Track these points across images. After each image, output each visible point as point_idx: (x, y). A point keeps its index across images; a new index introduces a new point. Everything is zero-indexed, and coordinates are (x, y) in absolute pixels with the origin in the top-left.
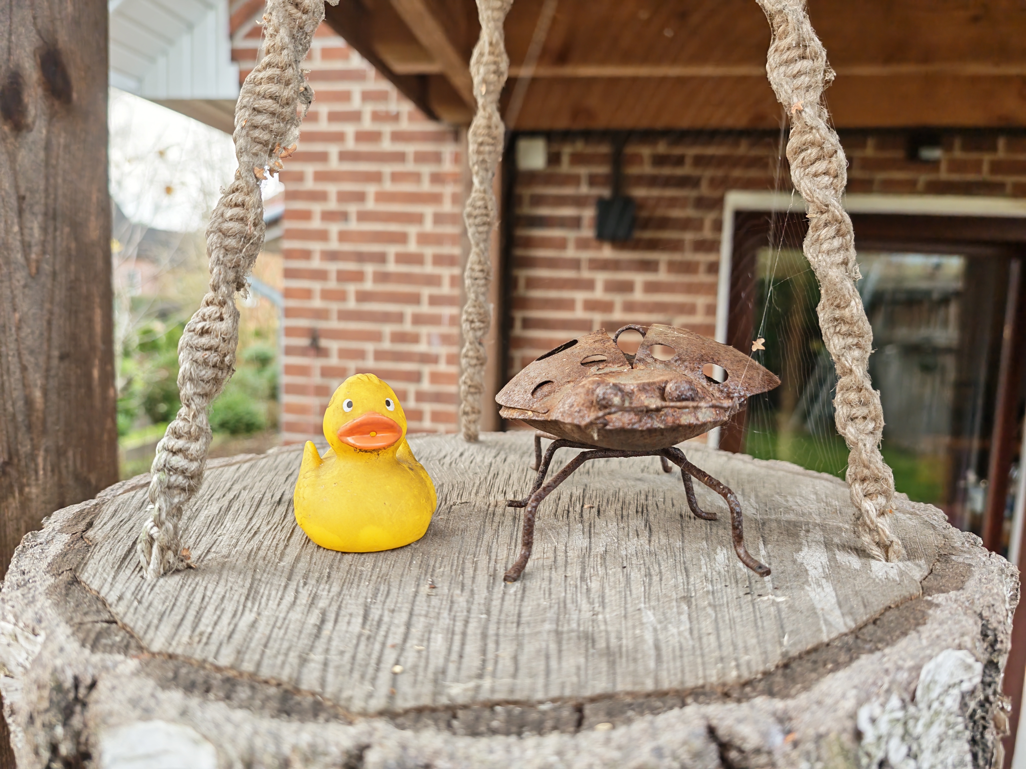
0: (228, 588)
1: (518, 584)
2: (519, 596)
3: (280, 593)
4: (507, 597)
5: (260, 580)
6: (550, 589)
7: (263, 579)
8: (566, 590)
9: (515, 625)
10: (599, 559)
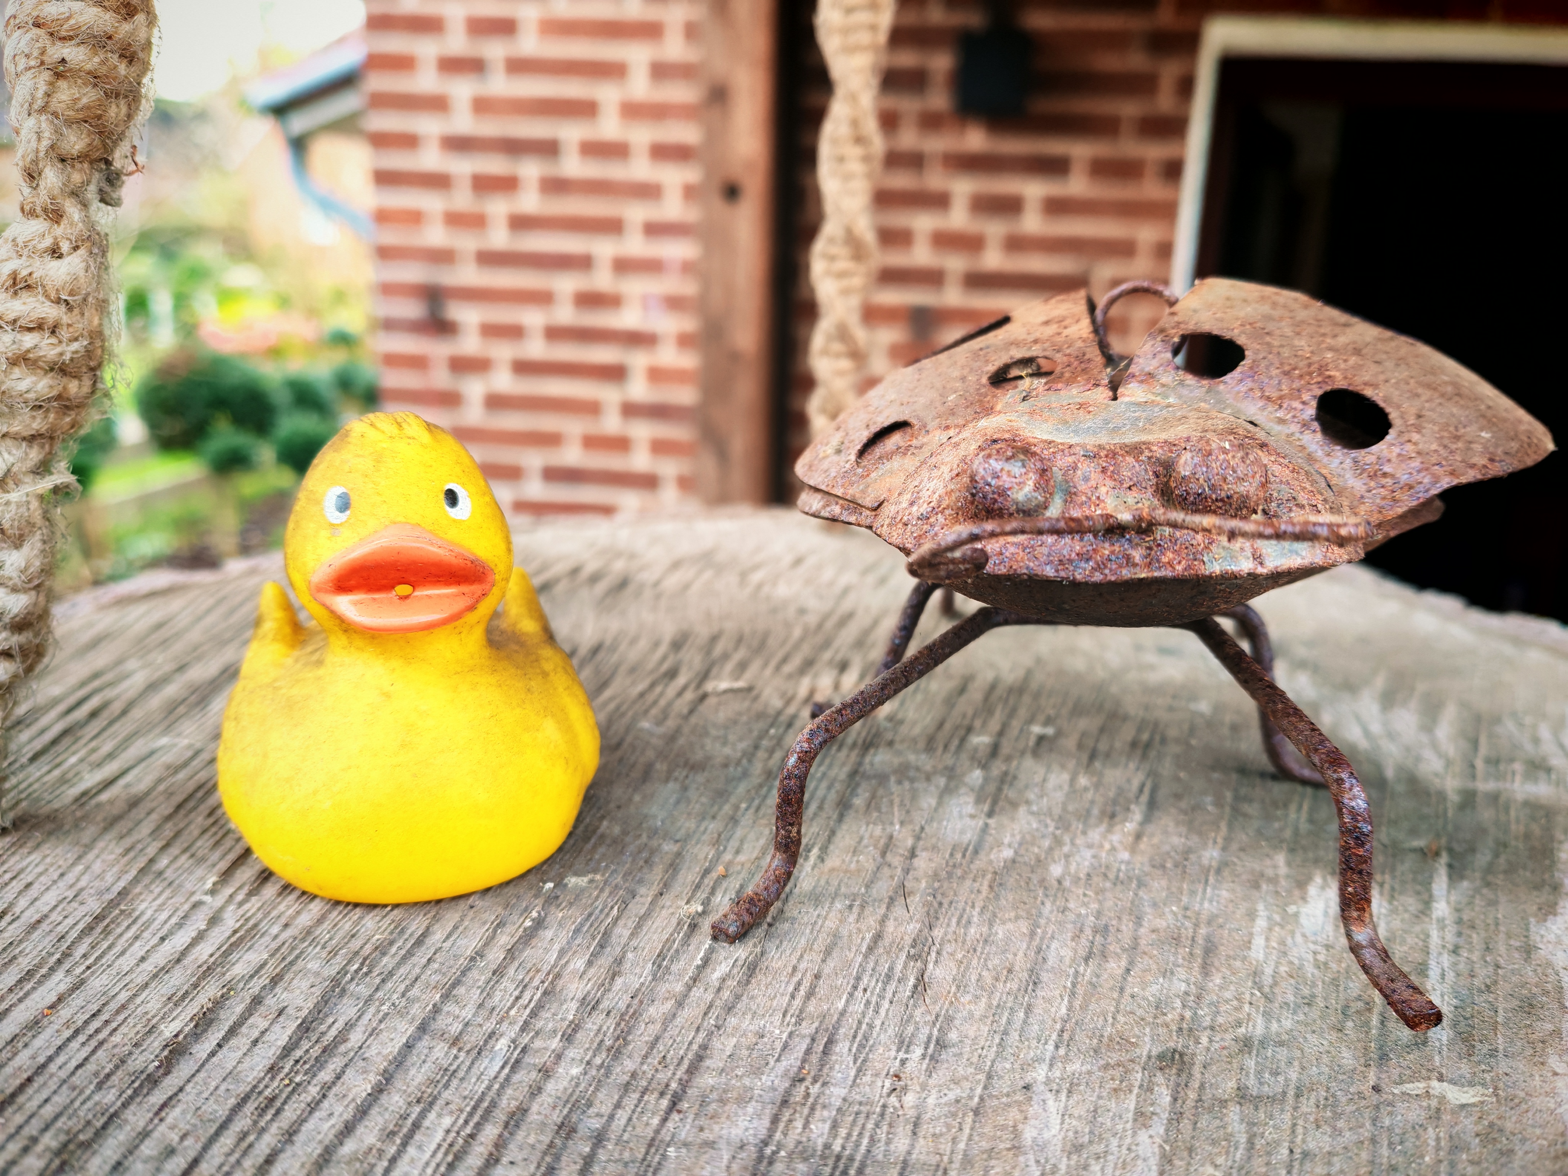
0: (70, 894)
1: (741, 952)
2: (726, 994)
3: (174, 920)
4: (696, 992)
5: (160, 873)
6: (817, 977)
7: (169, 874)
8: (855, 988)
9: (665, 1103)
10: (985, 888)
